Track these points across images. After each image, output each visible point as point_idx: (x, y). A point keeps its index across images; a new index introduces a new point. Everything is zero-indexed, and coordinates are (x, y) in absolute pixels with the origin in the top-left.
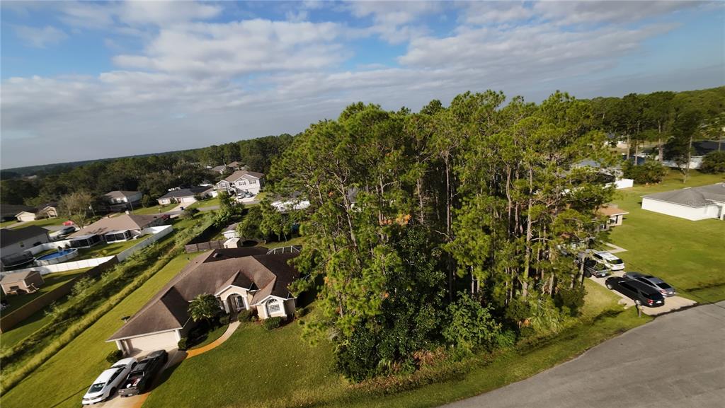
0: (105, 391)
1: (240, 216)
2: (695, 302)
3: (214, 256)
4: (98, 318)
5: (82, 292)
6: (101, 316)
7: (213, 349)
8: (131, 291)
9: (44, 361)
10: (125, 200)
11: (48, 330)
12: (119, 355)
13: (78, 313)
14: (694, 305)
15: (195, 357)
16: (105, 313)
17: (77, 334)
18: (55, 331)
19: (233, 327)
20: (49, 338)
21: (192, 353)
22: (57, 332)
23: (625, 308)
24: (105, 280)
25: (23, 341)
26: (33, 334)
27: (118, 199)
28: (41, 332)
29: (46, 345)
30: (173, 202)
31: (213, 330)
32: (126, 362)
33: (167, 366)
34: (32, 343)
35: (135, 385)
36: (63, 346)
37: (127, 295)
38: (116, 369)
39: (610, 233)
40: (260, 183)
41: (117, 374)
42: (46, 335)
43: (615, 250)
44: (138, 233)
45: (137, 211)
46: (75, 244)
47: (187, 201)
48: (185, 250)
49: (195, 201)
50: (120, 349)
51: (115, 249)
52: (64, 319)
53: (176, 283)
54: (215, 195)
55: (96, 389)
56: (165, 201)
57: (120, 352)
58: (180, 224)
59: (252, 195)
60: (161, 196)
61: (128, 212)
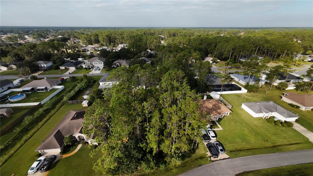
0: (35, 170)
1: (92, 83)
2: (229, 157)
3: (75, 116)
4: (34, 134)
5: (27, 120)
6: (35, 133)
7: (72, 155)
8: (46, 122)
9: (15, 152)
10: (45, 66)
11: (16, 137)
12: (40, 155)
13: (26, 130)
14: (228, 158)
15: (65, 158)
16: (36, 132)
17: (26, 141)
18: (18, 138)
19: (80, 146)
20: (16, 141)
21: (65, 156)
22: (19, 138)
23: (207, 156)
24: (36, 114)
25: (7, 142)
26: (11, 139)
27: (42, 65)
28: (14, 138)
29: (15, 144)
30: (66, 68)
31: (73, 147)
32: (42, 158)
33: (56, 161)
34: (11, 143)
35: (44, 169)
36: (21, 146)
37: (44, 123)
38: (38, 162)
39: (223, 119)
40: (104, 64)
41: (39, 164)
42: (15, 140)
43: (219, 128)
44: (50, 88)
45: (50, 72)
46: (24, 91)
47: (72, 69)
48: (67, 102)
49: (75, 69)
50: (40, 152)
51: (41, 96)
52: (21, 133)
53: (60, 128)
54: (84, 67)
55: (33, 169)
56: (62, 68)
57: (40, 154)
58: (67, 84)
59: (100, 69)
60: (61, 65)
61: (45, 78)
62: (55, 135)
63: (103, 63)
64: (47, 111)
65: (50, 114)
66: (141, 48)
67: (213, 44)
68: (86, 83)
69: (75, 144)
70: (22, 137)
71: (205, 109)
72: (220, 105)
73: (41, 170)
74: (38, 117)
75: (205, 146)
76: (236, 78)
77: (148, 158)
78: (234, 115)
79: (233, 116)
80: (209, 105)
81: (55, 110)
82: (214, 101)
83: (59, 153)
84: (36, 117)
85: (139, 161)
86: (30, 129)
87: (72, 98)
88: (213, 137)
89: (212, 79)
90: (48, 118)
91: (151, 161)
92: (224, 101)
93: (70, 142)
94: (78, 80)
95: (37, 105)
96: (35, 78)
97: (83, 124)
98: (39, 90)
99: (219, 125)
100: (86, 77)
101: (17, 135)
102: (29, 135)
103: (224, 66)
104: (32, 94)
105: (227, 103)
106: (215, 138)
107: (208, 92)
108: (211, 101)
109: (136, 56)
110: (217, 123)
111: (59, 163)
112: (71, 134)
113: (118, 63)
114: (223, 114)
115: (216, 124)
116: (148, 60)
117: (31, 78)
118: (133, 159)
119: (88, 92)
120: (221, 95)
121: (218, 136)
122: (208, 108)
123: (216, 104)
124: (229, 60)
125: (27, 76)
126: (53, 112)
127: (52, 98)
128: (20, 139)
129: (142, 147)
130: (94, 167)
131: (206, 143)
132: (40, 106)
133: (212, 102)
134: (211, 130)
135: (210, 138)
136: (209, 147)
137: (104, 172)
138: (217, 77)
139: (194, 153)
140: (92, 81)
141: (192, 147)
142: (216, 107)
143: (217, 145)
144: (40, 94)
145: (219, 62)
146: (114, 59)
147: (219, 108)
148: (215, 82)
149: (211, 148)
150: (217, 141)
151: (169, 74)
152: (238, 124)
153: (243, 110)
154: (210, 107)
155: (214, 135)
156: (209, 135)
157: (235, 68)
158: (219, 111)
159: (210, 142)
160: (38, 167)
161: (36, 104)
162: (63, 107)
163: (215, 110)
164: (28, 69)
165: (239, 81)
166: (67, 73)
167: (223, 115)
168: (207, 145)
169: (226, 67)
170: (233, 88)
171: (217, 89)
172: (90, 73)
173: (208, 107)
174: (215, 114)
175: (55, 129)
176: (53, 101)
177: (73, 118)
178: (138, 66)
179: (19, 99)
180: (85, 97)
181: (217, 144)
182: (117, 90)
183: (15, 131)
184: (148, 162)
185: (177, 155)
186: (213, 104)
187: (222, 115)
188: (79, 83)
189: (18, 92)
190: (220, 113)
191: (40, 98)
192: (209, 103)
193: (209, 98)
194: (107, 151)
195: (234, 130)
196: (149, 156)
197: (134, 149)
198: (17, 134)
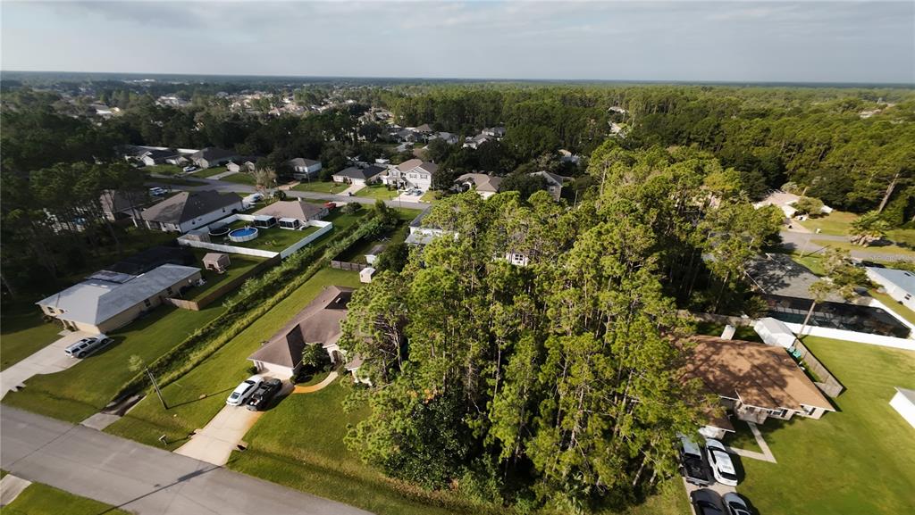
0: (239, 400)
1: (394, 227)
3: (337, 302)
4: (254, 320)
5: (250, 287)
6: (257, 319)
7: (311, 393)
8: (281, 300)
9: (217, 349)
10: (306, 170)
11: (223, 319)
12: (255, 371)
13: (242, 309)
15: (298, 394)
16: (260, 317)
17: (238, 332)
18: (227, 321)
19: (333, 376)
20: (222, 327)
21: (299, 389)
22: (228, 323)
24: (267, 279)
25: (208, 325)
26: (215, 320)
27: (301, 168)
28: (220, 320)
29: (220, 334)
30: (345, 180)
31: (318, 373)
32: (257, 379)
33: (279, 394)
34: (213, 328)
35: (255, 404)
37: (278, 302)
38: (249, 385)
39: (786, 425)
40: (432, 178)
41: (248, 389)
42: (222, 324)
43: (762, 454)
44: (304, 224)
45: (313, 185)
46: (257, 223)
47: (358, 184)
48: (330, 263)
49: (364, 185)
50: (256, 365)
51: (283, 238)
52: (234, 312)
53: (302, 321)
54: (385, 182)
55: (235, 396)
56: (338, 179)
57: (256, 368)
58: (340, 220)
59: (419, 193)
60: (337, 172)
61: (299, 199)
62: (289, 334)
63: (429, 177)
64: (288, 276)
65: (291, 284)
66: (542, 143)
67: (815, 147)
68: (379, 224)
69: (325, 368)
70: (233, 323)
71: (718, 373)
72: (784, 371)
73: (249, 404)
74: (269, 285)
75: (686, 494)
76: (895, 287)
77: (484, 466)
78: (843, 426)
79: (837, 428)
80: (740, 362)
81: (304, 276)
82: (760, 353)
83: (288, 378)
84: (265, 284)
85: (456, 463)
86: (250, 309)
87: (342, 257)
88: (725, 475)
89: (778, 272)
90: (285, 291)
91: (489, 476)
92: (810, 361)
93: (313, 360)
94: (364, 211)
95: (272, 257)
96: (282, 197)
97: (342, 324)
98: (283, 224)
99: (762, 444)
100: (381, 206)
101: (226, 315)
102: (245, 322)
103: (847, 231)
104: (270, 231)
105: (819, 371)
106: (734, 483)
107: (746, 316)
108: (751, 349)
109: (522, 167)
110: (757, 433)
111: (284, 402)
112: (319, 343)
113: (470, 179)
114: (792, 408)
115: (753, 436)
116: (555, 181)
117: (275, 195)
118: (442, 453)
119: (378, 247)
120: (801, 339)
121: (748, 479)
122: (729, 372)
123: (766, 365)
124: (873, 214)
125: (268, 190)
126: (298, 280)
127: (303, 248)
128: (230, 326)
129: (470, 426)
130: (347, 437)
131: (690, 488)
132: (277, 261)
133: (752, 356)
134: (723, 448)
135: (712, 474)
136: (699, 502)
137: (365, 458)
138: (798, 270)
139: (637, 505)
140: (395, 222)
141: (634, 483)
142: (768, 376)
143: (736, 511)
144: (283, 235)
145: (824, 214)
146: (461, 169)
147: (782, 384)
148: (787, 285)
149: (706, 510)
150: (739, 495)
151: (600, 233)
152: (855, 464)
153: (894, 417)
154: (740, 370)
155: (732, 471)
156: (712, 464)
157: (901, 245)
158: (775, 392)
159: (710, 487)
160: (246, 395)
161: (272, 255)
162: (320, 272)
163: (760, 387)
164: (272, 174)
165: (905, 301)
166: (345, 193)
167: (791, 412)
168: (693, 494)
169: (856, 237)
170: (866, 322)
171: (789, 310)
172: (396, 199)
173: (732, 369)
174: (757, 398)
175: (292, 322)
176: (303, 255)
177: (332, 306)
178: (512, 197)
179: (246, 238)
180: (371, 258)
181: (734, 504)
182: (435, 256)
183: (224, 305)
184: (481, 474)
185: (576, 487)
186: (756, 362)
187: (786, 411)
188: (363, 221)
189: (247, 223)
190: (776, 402)
191: (281, 242)
192: (742, 355)
193: (747, 337)
194: (382, 409)
195: (830, 480)
196: (487, 460)
197: (450, 426)
198: (226, 312)
